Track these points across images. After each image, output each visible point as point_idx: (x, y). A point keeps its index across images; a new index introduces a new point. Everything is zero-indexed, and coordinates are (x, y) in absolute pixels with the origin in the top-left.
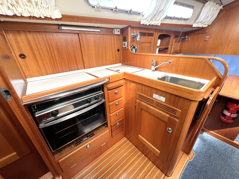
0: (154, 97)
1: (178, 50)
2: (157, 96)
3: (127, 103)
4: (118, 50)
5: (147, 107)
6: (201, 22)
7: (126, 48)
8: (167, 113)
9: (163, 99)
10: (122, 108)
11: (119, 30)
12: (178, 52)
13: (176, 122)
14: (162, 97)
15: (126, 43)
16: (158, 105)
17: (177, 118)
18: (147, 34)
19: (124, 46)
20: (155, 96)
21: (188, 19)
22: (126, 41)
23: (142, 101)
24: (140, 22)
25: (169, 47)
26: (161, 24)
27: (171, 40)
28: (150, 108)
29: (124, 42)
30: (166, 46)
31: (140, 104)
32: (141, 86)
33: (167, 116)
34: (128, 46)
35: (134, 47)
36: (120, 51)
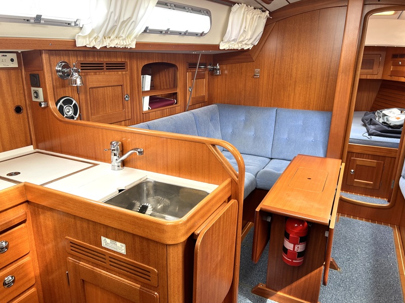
0: (103, 245)
1: (204, 97)
2: (108, 241)
3: (46, 271)
4: (18, 110)
5: (93, 272)
6: (233, 40)
7: (40, 104)
8: (136, 281)
9: (120, 248)
10: (33, 290)
11: (14, 56)
12: (206, 100)
13: (153, 297)
14: (119, 244)
15: (40, 90)
16: (113, 262)
17: (156, 288)
18: (105, 65)
19: (34, 100)
20: (106, 242)
21: (202, 34)
22: (39, 87)
23: (80, 259)
24: (75, 42)
25: (179, 91)
26: (137, 44)
27: (180, 75)
28: (101, 275)
29: (33, 89)
30: (167, 89)
31: (76, 268)
32: (73, 220)
33: (135, 289)
34: (46, 101)
35: (68, 102)
36: (25, 111)
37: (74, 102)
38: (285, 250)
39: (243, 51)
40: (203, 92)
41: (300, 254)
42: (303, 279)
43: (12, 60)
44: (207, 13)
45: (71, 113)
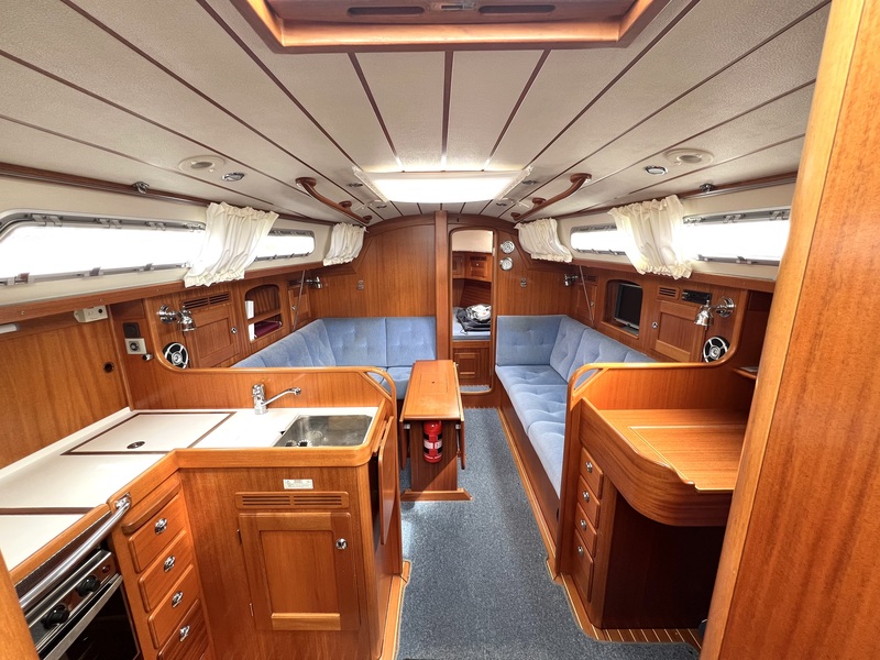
0: (286, 486)
1: (307, 313)
2: (292, 481)
3: (203, 538)
4: (108, 367)
5: (274, 518)
6: (336, 256)
7: (144, 357)
8: (325, 510)
9: (306, 484)
10: (191, 567)
13: (346, 519)
14: (304, 481)
15: (141, 342)
16: (302, 500)
17: (346, 509)
18: (208, 300)
19: (130, 352)
20: (289, 484)
21: (307, 255)
22: (139, 337)
23: (256, 511)
24: (183, 283)
25: (282, 311)
26: (246, 274)
27: (281, 295)
28: (285, 518)
29: (128, 341)
30: (271, 310)
31: (252, 522)
32: (245, 474)
33: (326, 518)
34: (150, 351)
36: (116, 367)
37: (182, 347)
38: (427, 450)
39: (344, 263)
40: (306, 309)
41: (440, 450)
42: (443, 472)
43: (100, 311)
44: (311, 234)
45: (180, 360)
